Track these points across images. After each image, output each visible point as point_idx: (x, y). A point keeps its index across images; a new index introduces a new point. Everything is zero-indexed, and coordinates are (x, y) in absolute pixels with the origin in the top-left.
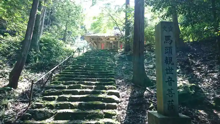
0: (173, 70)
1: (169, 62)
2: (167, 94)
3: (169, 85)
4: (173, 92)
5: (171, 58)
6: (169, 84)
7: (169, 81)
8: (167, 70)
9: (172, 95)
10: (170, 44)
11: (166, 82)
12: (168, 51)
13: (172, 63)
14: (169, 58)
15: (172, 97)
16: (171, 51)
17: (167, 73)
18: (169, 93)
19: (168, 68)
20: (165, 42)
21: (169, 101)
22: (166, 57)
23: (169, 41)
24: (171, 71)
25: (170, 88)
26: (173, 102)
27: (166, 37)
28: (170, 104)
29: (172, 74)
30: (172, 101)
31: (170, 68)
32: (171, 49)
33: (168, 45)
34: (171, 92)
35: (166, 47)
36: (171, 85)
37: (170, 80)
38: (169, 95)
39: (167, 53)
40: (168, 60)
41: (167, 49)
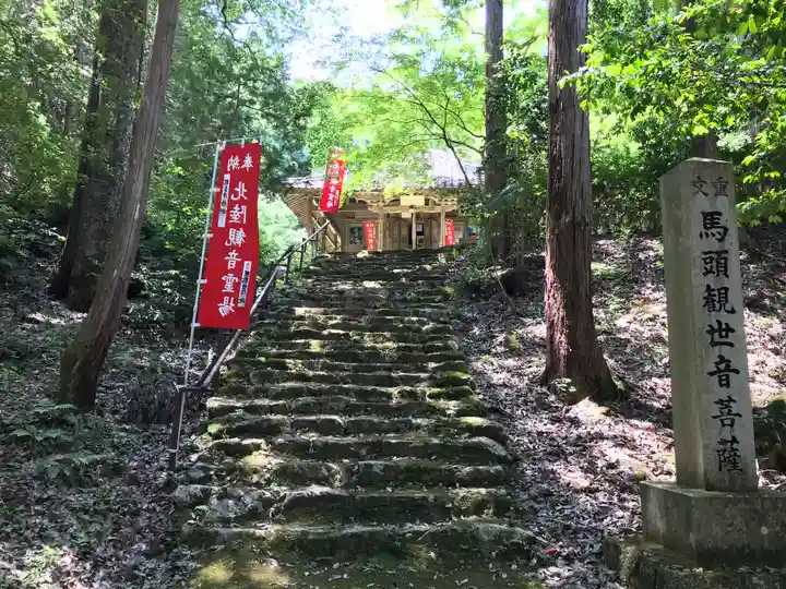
0: (733, 331)
1: (718, 306)
2: (715, 417)
3: (721, 385)
4: (734, 411)
5: (726, 289)
6: (720, 380)
7: (719, 371)
8: (712, 331)
9: (733, 420)
10: (720, 240)
11: (712, 374)
12: (714, 263)
13: (728, 307)
14: (719, 290)
15: (732, 425)
16: (726, 267)
17: (714, 344)
18: (722, 414)
19: (716, 326)
20: (701, 236)
21: (724, 442)
22: (709, 289)
23: (714, 231)
24: (727, 336)
25: (723, 393)
26: (735, 446)
27: (705, 215)
28: (724, 451)
29: (731, 345)
30: (734, 440)
31: (724, 326)
32: (726, 259)
33: (714, 245)
34: (730, 411)
35: (705, 253)
36: (728, 385)
37: (722, 366)
38: (722, 420)
39: (711, 272)
40: (716, 298)
41: (712, 259)
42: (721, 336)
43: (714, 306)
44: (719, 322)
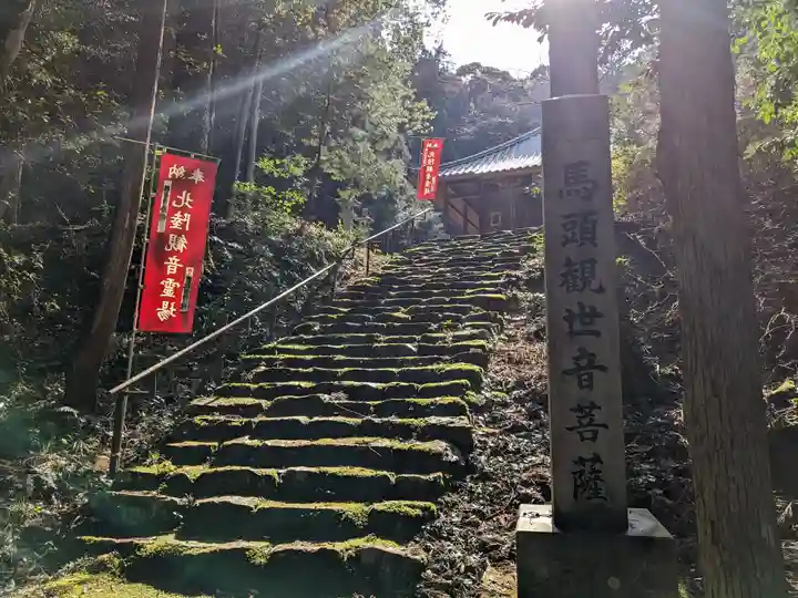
0: (602, 315)
1: (580, 284)
2: (571, 429)
3: (582, 387)
4: (599, 420)
5: (593, 262)
6: (580, 381)
7: (580, 368)
8: (570, 318)
9: (595, 433)
10: (586, 199)
11: (567, 372)
12: (577, 229)
13: (594, 285)
14: (582, 263)
15: (594, 439)
16: (593, 233)
17: (572, 334)
18: (581, 425)
19: (576, 310)
21: (582, 461)
22: (569, 263)
23: (579, 187)
24: (591, 323)
25: (584, 398)
26: (597, 466)
27: (567, 167)
28: (582, 473)
29: (597, 334)
30: (597, 459)
31: (588, 310)
32: (594, 222)
33: (576, 204)
34: (592, 420)
35: (568, 217)
36: (590, 387)
37: (584, 362)
38: (580, 433)
39: (573, 241)
40: (578, 274)
41: (574, 222)
42: (583, 324)
43: (575, 285)
44: (581, 305)
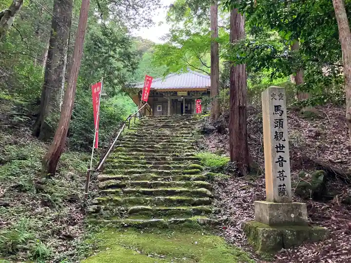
0: (284, 147)
2: (278, 177)
3: (280, 166)
4: (284, 175)
5: (282, 133)
6: (280, 164)
8: (277, 147)
9: (284, 178)
10: (280, 115)
11: (277, 162)
12: (278, 124)
13: (283, 139)
14: (280, 133)
15: (283, 180)
16: (282, 125)
17: (277, 152)
18: (280, 176)
19: (278, 146)
20: (274, 114)
21: (280, 186)
22: (276, 132)
23: (278, 112)
24: (282, 149)
25: (281, 169)
26: (284, 187)
27: (275, 106)
28: (281, 189)
29: (284, 152)
30: (284, 185)
31: (281, 146)
32: (282, 122)
33: (278, 117)
35: (275, 120)
36: (282, 166)
37: (280, 160)
38: (280, 178)
39: (277, 126)
40: (279, 136)
41: (277, 122)
42: (280, 149)
43: (278, 138)
44: (280, 144)
